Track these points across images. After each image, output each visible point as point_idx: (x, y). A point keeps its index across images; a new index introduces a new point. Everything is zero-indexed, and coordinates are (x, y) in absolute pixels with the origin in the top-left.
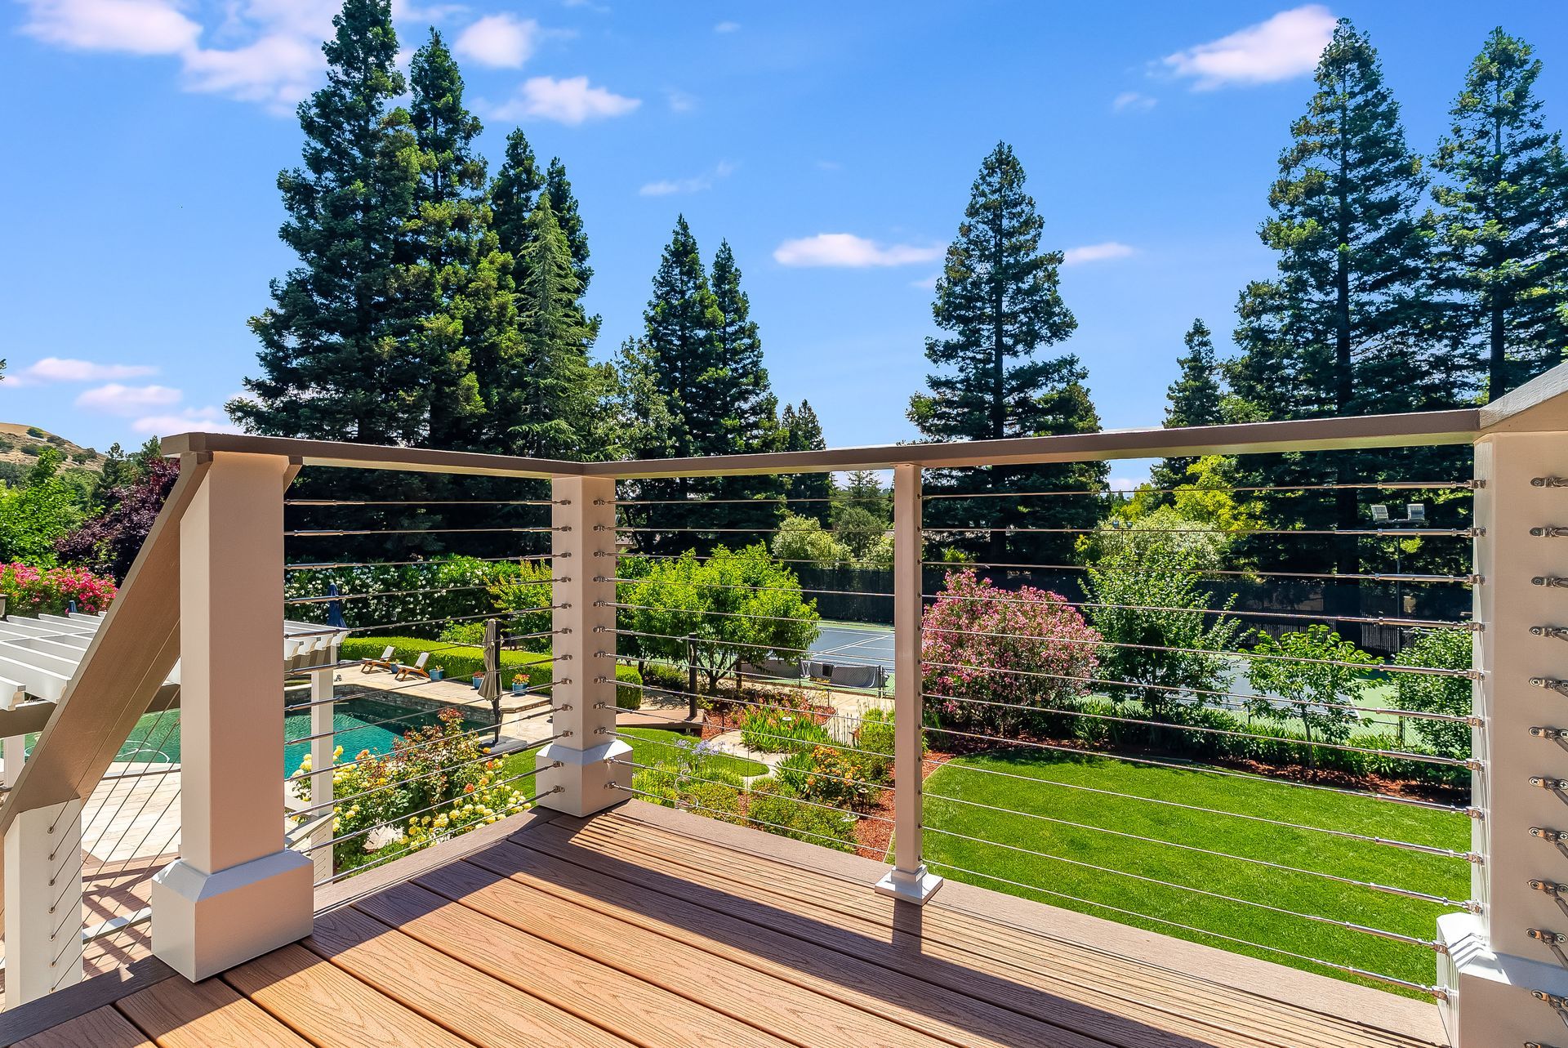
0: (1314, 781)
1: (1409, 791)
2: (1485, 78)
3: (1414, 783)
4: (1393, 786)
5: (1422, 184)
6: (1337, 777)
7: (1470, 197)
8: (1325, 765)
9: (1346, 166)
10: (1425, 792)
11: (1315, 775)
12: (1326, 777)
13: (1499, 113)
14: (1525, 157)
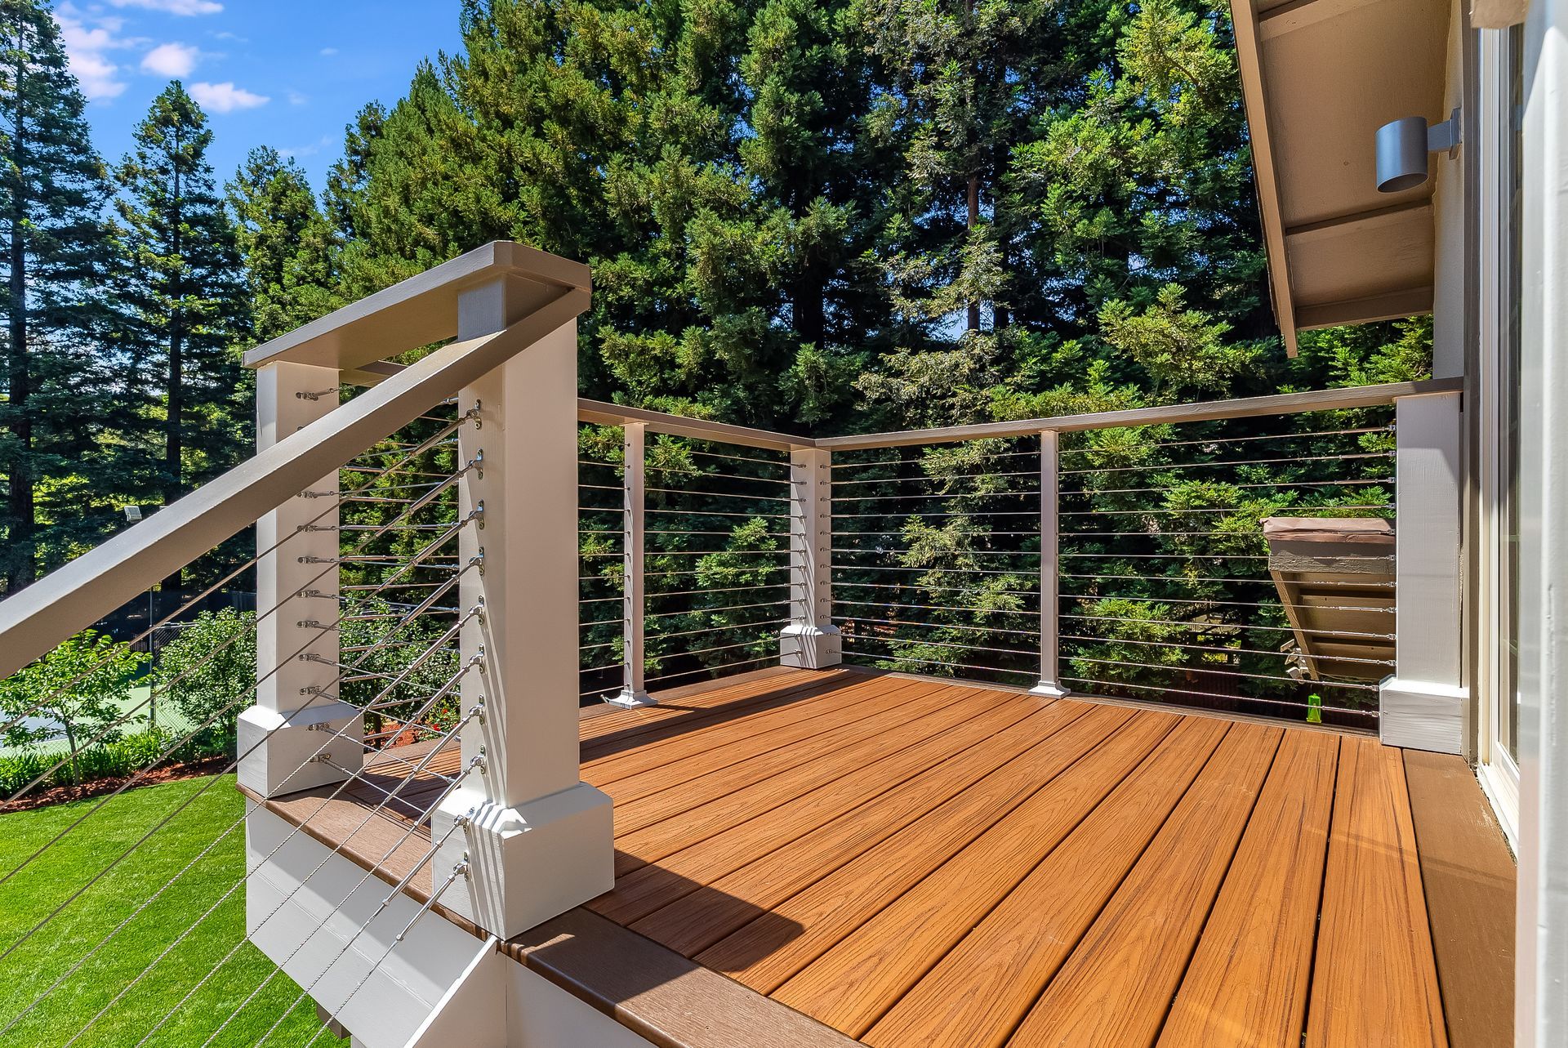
0: (86, 796)
1: (180, 773)
2: (166, 121)
3: (179, 766)
4: (163, 774)
5: (109, 192)
6: (108, 784)
7: (155, 224)
8: (89, 777)
9: (22, 133)
10: (195, 769)
11: (84, 790)
12: (97, 788)
13: (178, 159)
14: (200, 209)
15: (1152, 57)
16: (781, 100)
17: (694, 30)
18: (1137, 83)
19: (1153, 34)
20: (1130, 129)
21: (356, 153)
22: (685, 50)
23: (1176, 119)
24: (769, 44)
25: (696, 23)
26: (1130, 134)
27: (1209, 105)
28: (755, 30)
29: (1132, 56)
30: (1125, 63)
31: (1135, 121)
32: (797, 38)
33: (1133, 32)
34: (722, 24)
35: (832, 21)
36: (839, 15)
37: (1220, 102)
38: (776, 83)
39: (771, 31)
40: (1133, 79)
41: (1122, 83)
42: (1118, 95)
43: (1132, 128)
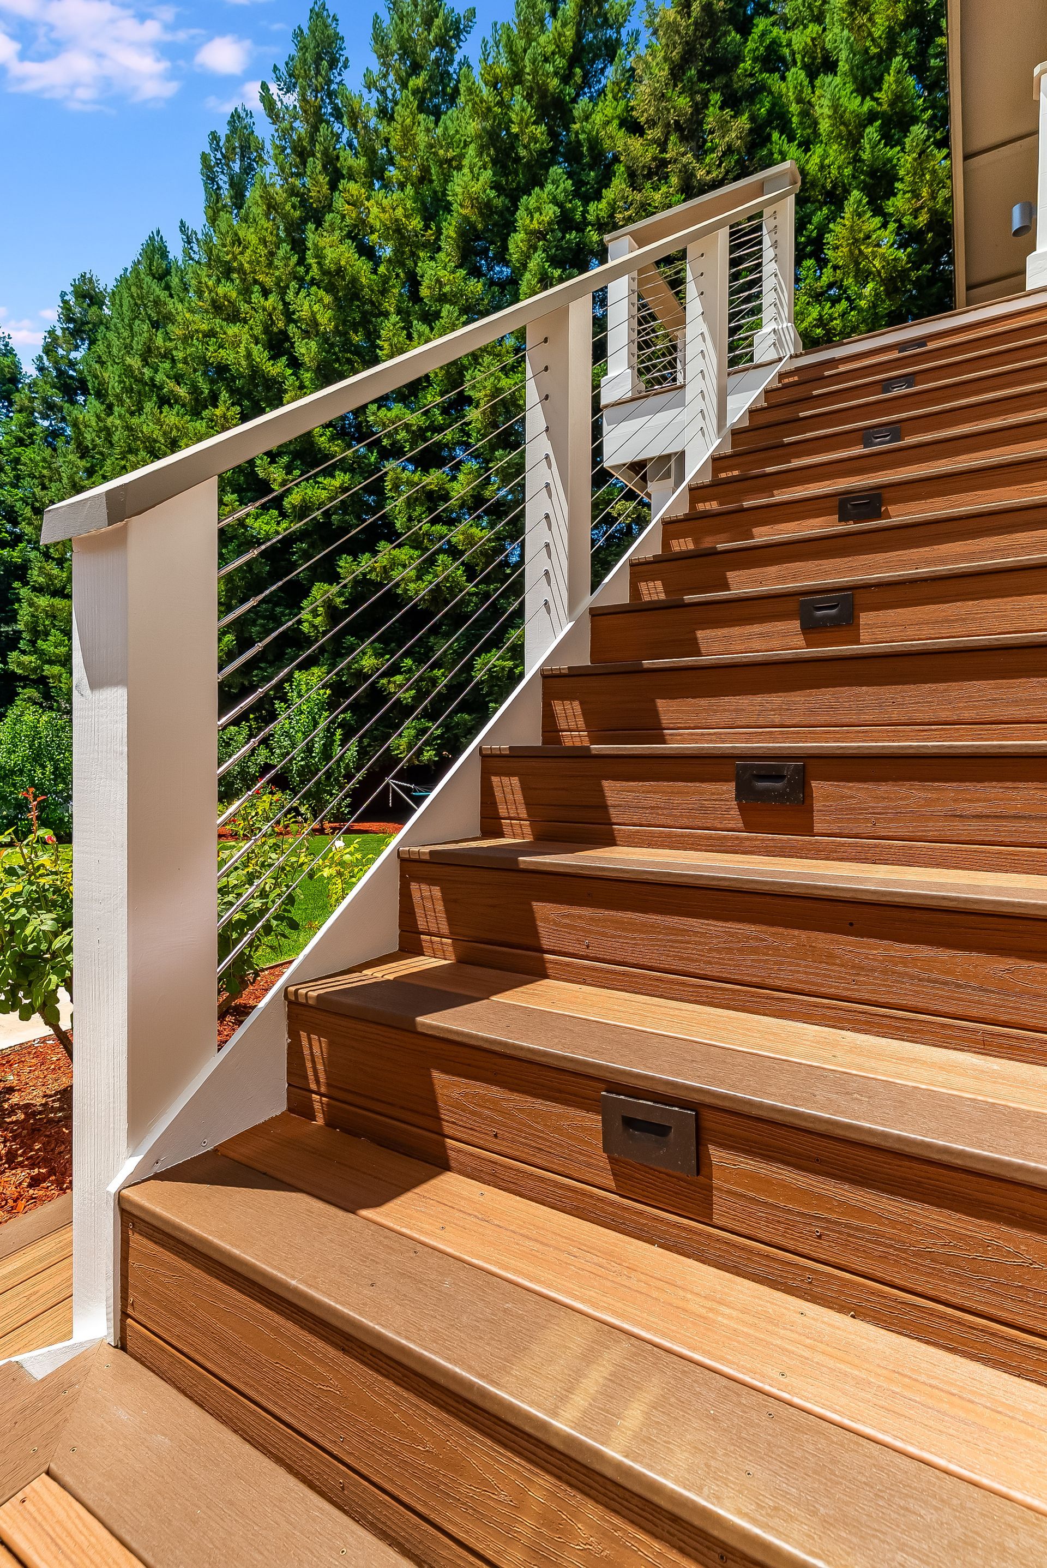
15: (850, 250)
16: (546, 273)
17: (461, 211)
18: (838, 271)
19: (852, 229)
20: (831, 308)
21: (70, 320)
22: (450, 229)
23: (863, 303)
24: (535, 225)
25: (462, 206)
26: (830, 311)
27: (888, 294)
28: (521, 213)
29: (836, 248)
30: (830, 253)
31: (835, 301)
32: (558, 223)
33: (838, 229)
34: (486, 208)
35: (585, 212)
36: (592, 207)
37: (896, 290)
38: (542, 259)
39: (536, 215)
40: (835, 268)
41: (828, 271)
42: (825, 280)
43: (833, 306)
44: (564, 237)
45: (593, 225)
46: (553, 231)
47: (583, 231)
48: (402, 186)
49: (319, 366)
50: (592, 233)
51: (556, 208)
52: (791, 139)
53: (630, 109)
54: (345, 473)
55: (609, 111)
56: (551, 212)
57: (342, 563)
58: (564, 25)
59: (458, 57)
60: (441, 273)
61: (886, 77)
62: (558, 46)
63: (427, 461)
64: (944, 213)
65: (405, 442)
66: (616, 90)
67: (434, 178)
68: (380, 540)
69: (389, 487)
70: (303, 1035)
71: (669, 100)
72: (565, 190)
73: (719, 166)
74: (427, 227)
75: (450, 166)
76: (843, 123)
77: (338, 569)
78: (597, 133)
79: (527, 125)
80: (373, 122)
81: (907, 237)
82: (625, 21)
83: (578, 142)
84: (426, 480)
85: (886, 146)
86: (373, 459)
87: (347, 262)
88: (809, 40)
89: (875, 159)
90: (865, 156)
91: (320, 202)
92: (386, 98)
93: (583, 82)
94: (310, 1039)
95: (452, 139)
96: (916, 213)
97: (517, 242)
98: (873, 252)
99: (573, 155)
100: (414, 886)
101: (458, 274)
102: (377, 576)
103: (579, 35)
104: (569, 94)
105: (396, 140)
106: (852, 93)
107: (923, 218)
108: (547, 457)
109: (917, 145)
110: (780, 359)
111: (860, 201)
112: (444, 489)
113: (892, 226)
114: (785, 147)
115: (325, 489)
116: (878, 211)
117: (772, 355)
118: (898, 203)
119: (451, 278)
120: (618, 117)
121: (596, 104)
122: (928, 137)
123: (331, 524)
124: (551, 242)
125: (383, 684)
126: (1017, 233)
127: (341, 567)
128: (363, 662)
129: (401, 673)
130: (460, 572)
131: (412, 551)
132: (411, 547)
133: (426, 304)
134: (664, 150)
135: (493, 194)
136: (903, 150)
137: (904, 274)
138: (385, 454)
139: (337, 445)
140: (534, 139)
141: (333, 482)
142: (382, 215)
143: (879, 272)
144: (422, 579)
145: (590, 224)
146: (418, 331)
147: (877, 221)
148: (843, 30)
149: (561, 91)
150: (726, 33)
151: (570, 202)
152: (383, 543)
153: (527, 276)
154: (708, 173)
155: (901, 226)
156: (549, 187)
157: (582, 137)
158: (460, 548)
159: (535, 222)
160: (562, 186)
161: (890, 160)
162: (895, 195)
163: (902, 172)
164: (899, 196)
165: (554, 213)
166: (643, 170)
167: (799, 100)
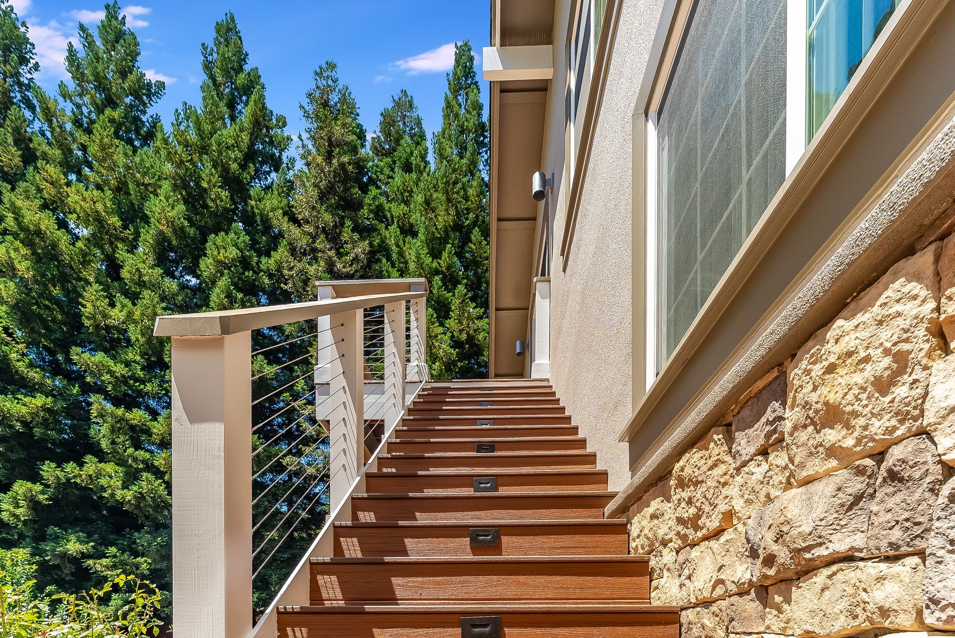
16: (232, 295)
17: (158, 225)
24: (221, 257)
25: (158, 222)
28: (210, 245)
32: (239, 262)
34: (180, 231)
35: (259, 261)
36: (264, 260)
39: (222, 251)
44: (243, 273)
45: (265, 272)
46: (236, 266)
47: (258, 274)
48: (99, 187)
49: (16, 304)
50: (264, 277)
51: (238, 251)
52: (393, 266)
53: (291, 207)
54: (47, 397)
55: (275, 202)
56: (234, 253)
57: (45, 468)
58: (241, 130)
59: (151, 111)
60: (141, 265)
61: (444, 253)
62: (236, 142)
63: (129, 401)
64: (473, 336)
65: (109, 383)
66: (280, 190)
67: (132, 192)
68: (88, 454)
69: (95, 415)
70: (289, 630)
71: (319, 212)
72: (244, 242)
73: (351, 265)
74: (125, 227)
75: (146, 189)
76: (422, 269)
77: (41, 472)
78: (268, 213)
79: (214, 186)
80: (69, 126)
81: (456, 344)
82: (285, 148)
83: (254, 213)
84: (128, 416)
85: (445, 290)
86: (75, 391)
87: (47, 228)
88: (401, 213)
89: (439, 296)
90: (435, 292)
91: (12, 169)
92: (82, 113)
93: (255, 174)
94: (294, 631)
95: (148, 170)
96: (461, 331)
97: (207, 265)
98: (439, 346)
99: (248, 220)
100: (319, 577)
101: (156, 271)
102: (83, 481)
103: (252, 144)
104: (246, 178)
105: (93, 149)
106: (427, 254)
107: (464, 337)
108: (344, 387)
109: (461, 296)
110: (421, 382)
111: (432, 316)
112: (146, 425)
113: (449, 334)
114: (390, 269)
115: (25, 405)
116: (442, 325)
117: (416, 378)
118: (451, 323)
119: (150, 271)
120: (282, 208)
121: (266, 194)
122: (466, 295)
123: (32, 436)
124: (234, 273)
125: (89, 565)
126: (519, 354)
127: (43, 471)
128: (68, 547)
129: (107, 557)
130: (162, 488)
131: (117, 468)
132: (116, 464)
133: (126, 284)
134: (314, 242)
135: (186, 223)
136: (454, 295)
137: (454, 363)
138: (87, 389)
139: (36, 372)
140: (218, 197)
141: (34, 401)
142: (82, 203)
143: (442, 358)
144: (128, 488)
145: (262, 270)
146: (122, 303)
147: (441, 330)
148: (421, 216)
149: (240, 174)
150: (352, 187)
151: (248, 251)
152: (90, 456)
153: (217, 290)
154: (344, 267)
155: (453, 336)
156: (232, 235)
157: (256, 211)
158: (162, 469)
159: (221, 255)
160: (242, 238)
161: (447, 299)
162: (450, 318)
163: (453, 308)
164: (452, 320)
165: (237, 254)
166: (301, 249)
167: (398, 246)
